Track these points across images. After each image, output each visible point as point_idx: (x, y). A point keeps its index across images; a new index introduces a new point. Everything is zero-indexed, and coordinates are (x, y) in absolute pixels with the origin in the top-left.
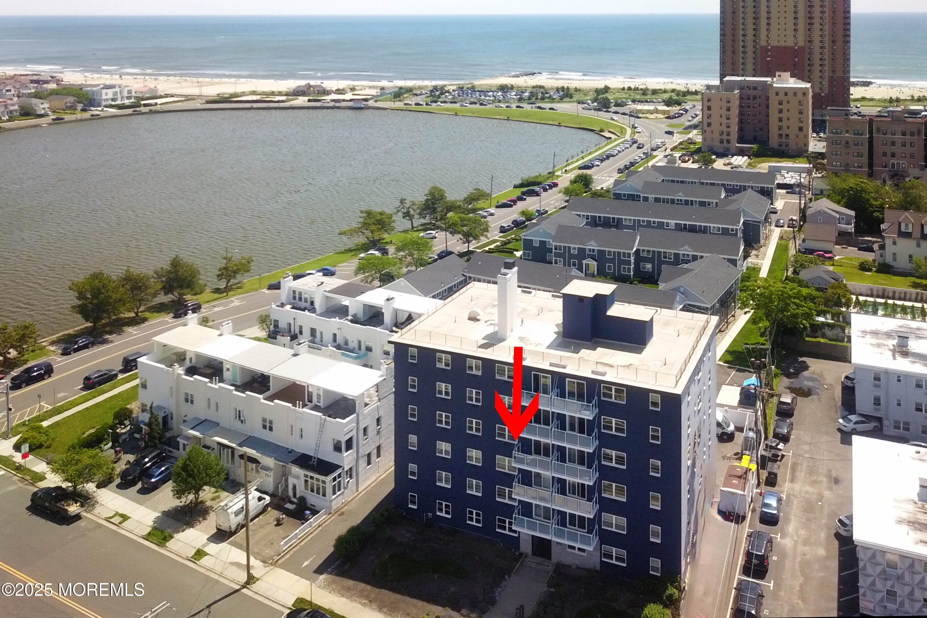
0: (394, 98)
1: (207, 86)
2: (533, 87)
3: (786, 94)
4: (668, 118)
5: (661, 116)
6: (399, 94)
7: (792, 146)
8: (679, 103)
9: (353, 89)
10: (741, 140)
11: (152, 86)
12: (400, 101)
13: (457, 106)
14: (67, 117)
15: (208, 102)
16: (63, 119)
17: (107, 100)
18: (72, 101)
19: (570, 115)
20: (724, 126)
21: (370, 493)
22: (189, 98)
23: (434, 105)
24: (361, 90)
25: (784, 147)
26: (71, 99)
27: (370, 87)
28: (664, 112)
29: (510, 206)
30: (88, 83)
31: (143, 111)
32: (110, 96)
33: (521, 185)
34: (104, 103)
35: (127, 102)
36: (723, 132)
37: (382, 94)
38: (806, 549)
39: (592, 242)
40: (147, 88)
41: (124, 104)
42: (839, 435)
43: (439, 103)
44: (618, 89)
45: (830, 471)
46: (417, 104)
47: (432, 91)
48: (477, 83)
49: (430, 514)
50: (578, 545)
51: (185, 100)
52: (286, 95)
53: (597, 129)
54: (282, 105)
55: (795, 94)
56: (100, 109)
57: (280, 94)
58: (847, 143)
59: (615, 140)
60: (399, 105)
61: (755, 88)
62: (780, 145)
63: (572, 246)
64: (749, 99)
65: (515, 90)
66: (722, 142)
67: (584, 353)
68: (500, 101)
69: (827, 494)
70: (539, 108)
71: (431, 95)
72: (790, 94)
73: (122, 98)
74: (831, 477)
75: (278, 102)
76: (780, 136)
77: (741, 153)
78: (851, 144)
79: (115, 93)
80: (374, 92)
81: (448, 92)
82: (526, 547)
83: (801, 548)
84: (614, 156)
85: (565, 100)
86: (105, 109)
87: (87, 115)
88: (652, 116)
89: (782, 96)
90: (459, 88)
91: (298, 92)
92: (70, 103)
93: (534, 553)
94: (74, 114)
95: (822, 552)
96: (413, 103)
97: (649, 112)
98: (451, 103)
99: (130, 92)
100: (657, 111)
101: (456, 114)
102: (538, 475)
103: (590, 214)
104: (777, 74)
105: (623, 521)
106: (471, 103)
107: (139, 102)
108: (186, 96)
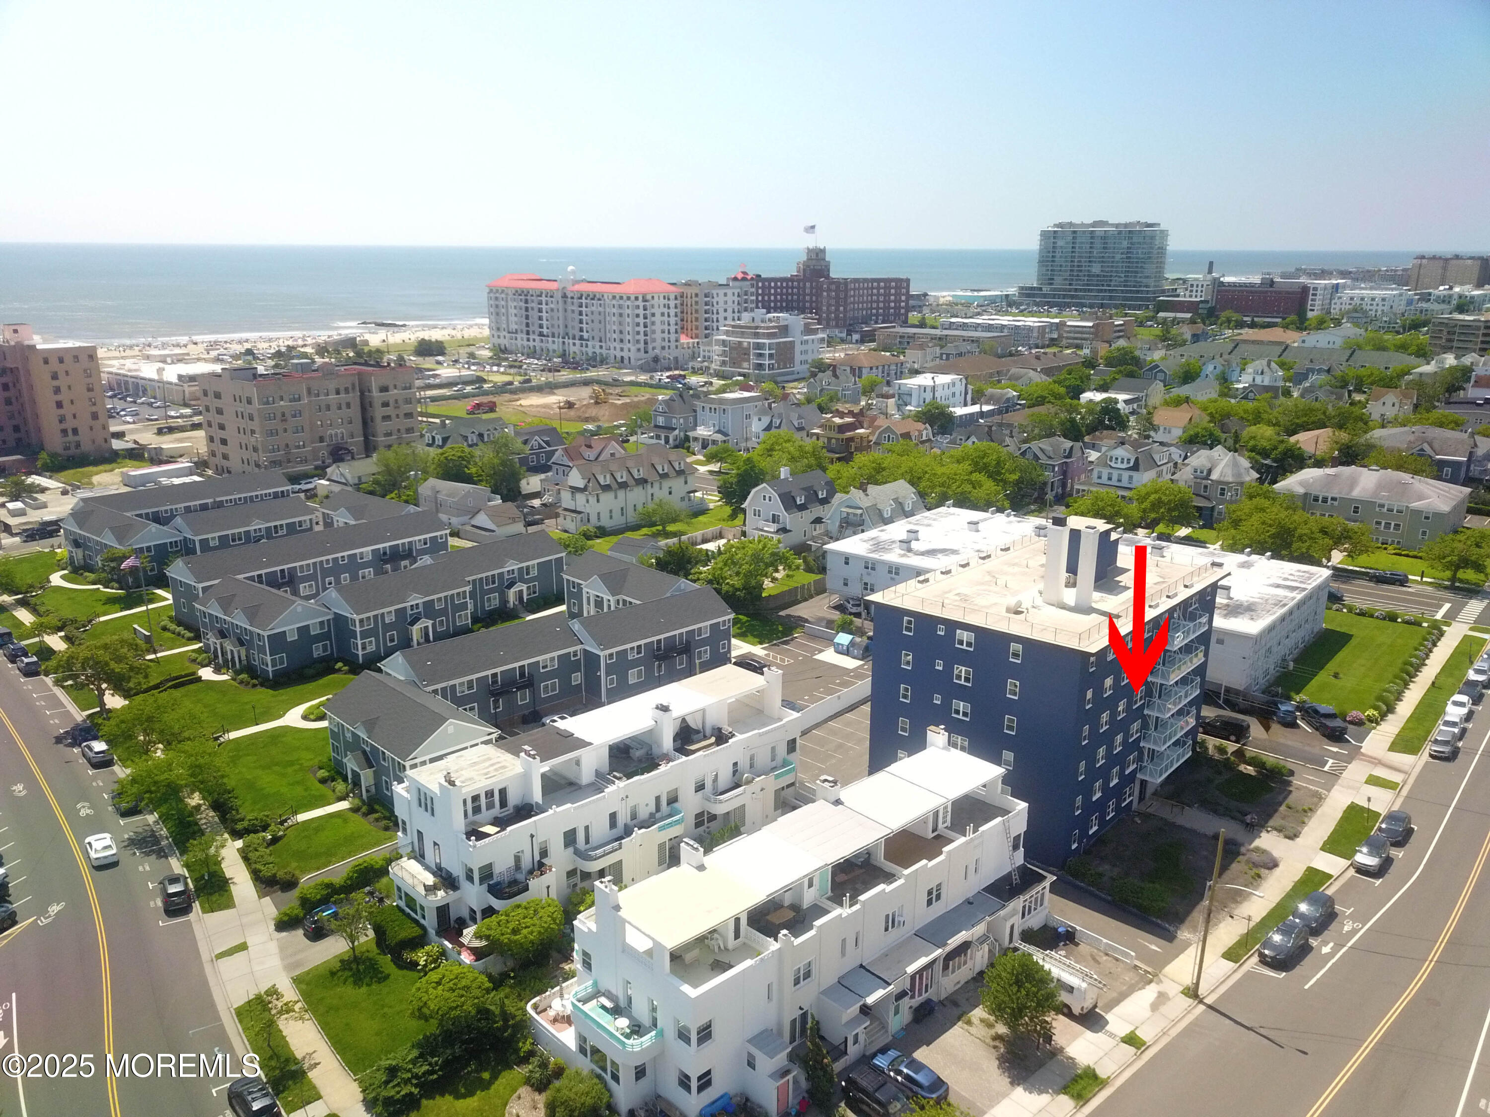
3: (61, 360)
7: (87, 446)
25: (73, 450)
49: (1085, 841)
55: (75, 357)
58: (283, 415)
62: (67, 448)
63: (386, 610)
72: (68, 360)
76: (64, 431)
89: (54, 365)
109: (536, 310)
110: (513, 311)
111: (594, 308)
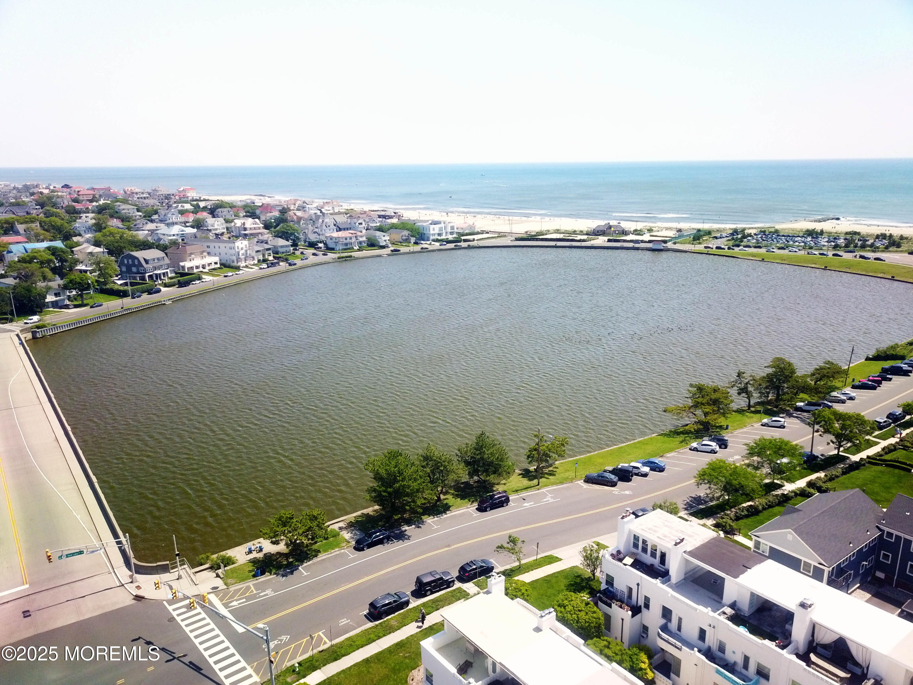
0: (694, 241)
1: (516, 223)
2: (847, 233)
6: (698, 236)
9: (650, 230)
11: (471, 223)
12: (700, 243)
13: (763, 251)
14: (403, 249)
15: (517, 239)
16: (399, 251)
17: (434, 234)
18: (407, 235)
19: (905, 268)
22: (501, 235)
23: (737, 249)
24: (658, 231)
26: (406, 233)
27: (667, 229)
29: (873, 389)
30: (421, 219)
31: (463, 246)
32: (437, 231)
33: (876, 358)
34: (432, 238)
35: (450, 237)
37: (680, 237)
40: (467, 225)
41: (448, 239)
43: (741, 247)
46: (718, 248)
47: (732, 234)
48: (778, 227)
51: (498, 237)
52: (587, 234)
54: (583, 244)
56: (428, 242)
57: (581, 233)
60: (700, 247)
65: (825, 235)
68: (811, 248)
70: (863, 257)
71: (733, 239)
73: (446, 233)
75: (580, 241)
79: (441, 229)
80: (671, 234)
81: (750, 235)
85: (891, 249)
86: (433, 243)
87: (418, 248)
90: (761, 232)
91: (598, 232)
92: (405, 236)
94: (408, 246)
96: (715, 247)
98: (755, 247)
99: (452, 228)
101: (764, 260)
106: (779, 248)
107: (459, 238)
108: (499, 233)
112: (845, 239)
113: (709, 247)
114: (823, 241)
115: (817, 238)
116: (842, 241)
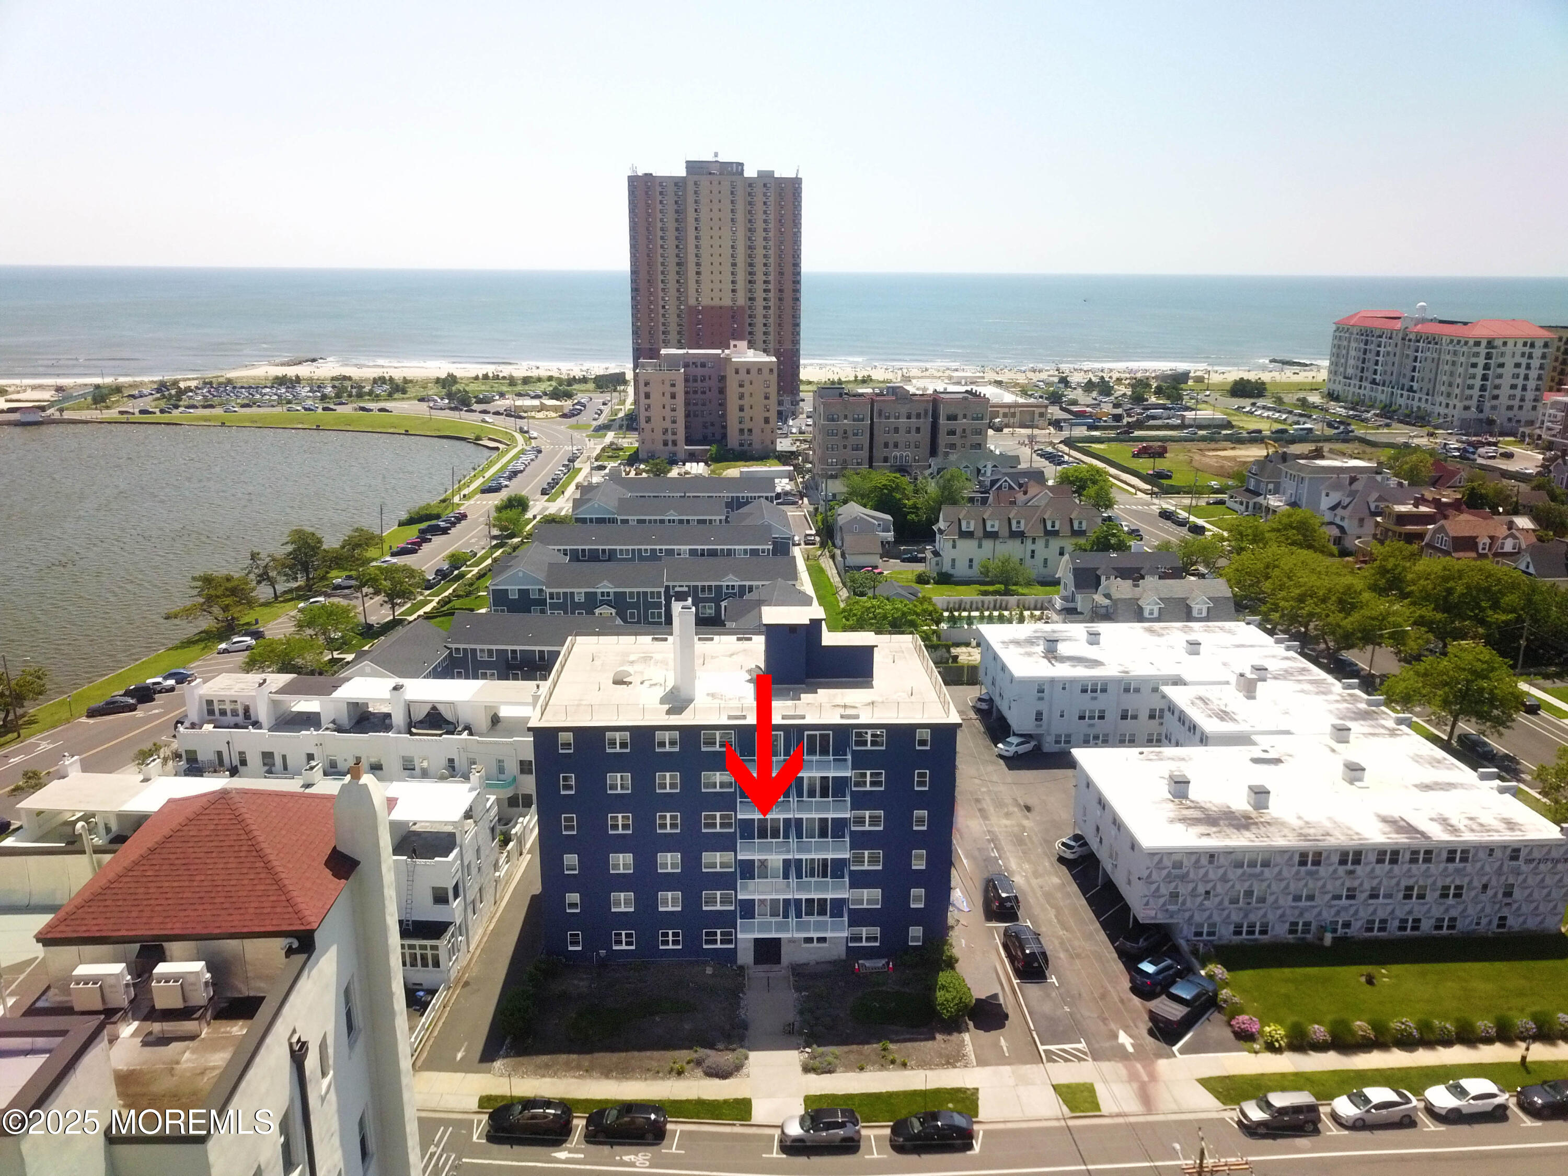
0: (95, 404)
2: (333, 379)
3: (748, 372)
4: (564, 416)
5: (554, 415)
6: (100, 396)
7: (757, 445)
8: (569, 395)
10: (689, 441)
12: (108, 408)
13: (218, 411)
19: (419, 418)
20: (668, 420)
21: (488, 949)
23: (176, 412)
24: (19, 392)
25: (746, 447)
27: (34, 388)
28: (555, 409)
29: (414, 551)
33: (411, 521)
36: (667, 430)
37: (65, 398)
38: (1040, 881)
39: (605, 583)
42: (1001, 762)
43: (182, 409)
44: (469, 378)
45: (1015, 800)
46: (142, 412)
47: (158, 390)
48: (232, 375)
49: (603, 952)
50: (815, 935)
53: (472, 436)
55: (760, 370)
58: (845, 432)
59: (507, 451)
60: (113, 414)
61: (703, 365)
62: (741, 445)
63: (575, 590)
64: (695, 381)
65: (303, 383)
66: (665, 444)
67: (806, 698)
68: (289, 402)
69: (1026, 823)
70: (363, 409)
71: (164, 397)
72: (754, 372)
74: (1019, 805)
76: (742, 431)
77: (693, 457)
78: (850, 433)
80: (46, 395)
81: (189, 389)
82: (746, 956)
83: (1034, 882)
84: (521, 472)
85: (396, 396)
88: (540, 415)
89: (743, 375)
90: (205, 383)
93: (757, 961)
95: (1056, 880)
96: (136, 411)
97: (533, 408)
98: (205, 407)
100: (543, 408)
101: (223, 424)
102: (763, 863)
103: (568, 547)
104: (732, 343)
105: (877, 893)
106: (243, 406)
109: (1374, 353)
110: (1353, 353)
111: (1428, 354)
112: (334, 387)
113: (127, 412)
114: (304, 391)
115: (293, 387)
116: (330, 389)
